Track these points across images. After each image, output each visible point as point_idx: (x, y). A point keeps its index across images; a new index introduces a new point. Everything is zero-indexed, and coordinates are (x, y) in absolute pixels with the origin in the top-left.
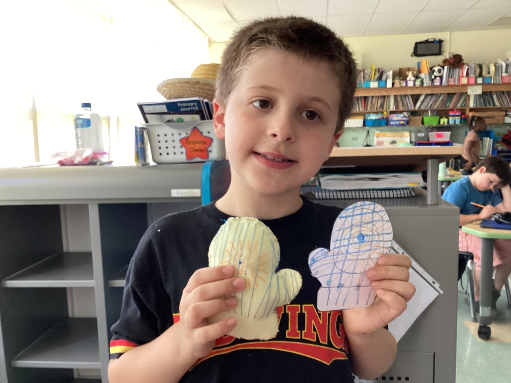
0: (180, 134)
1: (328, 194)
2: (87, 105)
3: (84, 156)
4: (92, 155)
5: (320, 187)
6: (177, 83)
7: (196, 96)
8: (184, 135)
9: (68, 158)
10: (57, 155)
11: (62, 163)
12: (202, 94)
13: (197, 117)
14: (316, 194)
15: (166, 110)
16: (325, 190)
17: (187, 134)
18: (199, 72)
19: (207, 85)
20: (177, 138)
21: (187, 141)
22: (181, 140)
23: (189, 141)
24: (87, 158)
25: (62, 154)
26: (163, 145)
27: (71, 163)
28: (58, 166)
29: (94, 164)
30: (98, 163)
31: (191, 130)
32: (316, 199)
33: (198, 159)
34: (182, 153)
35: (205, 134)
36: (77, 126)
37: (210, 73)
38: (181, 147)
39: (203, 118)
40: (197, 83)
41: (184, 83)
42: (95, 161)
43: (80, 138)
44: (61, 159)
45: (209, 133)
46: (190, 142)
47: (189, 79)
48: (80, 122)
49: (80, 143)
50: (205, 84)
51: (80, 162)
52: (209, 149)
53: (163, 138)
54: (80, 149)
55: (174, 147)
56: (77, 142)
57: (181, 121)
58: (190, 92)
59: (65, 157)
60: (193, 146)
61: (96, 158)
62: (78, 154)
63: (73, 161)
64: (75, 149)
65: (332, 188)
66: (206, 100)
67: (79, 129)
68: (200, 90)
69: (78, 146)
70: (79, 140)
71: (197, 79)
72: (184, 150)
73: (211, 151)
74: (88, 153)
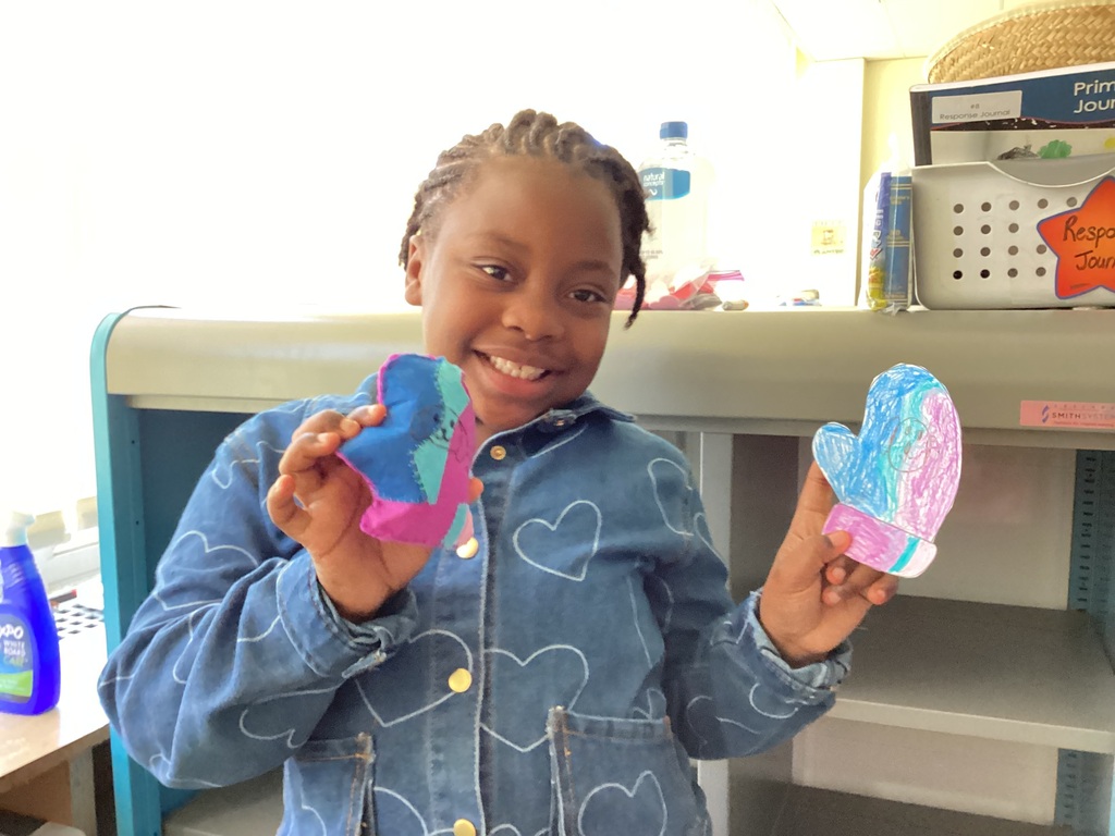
0: (1043, 204)
2: (675, 130)
4: (705, 280)
6: (1055, 16)
8: (1058, 207)
15: (1016, 114)
17: (1071, 201)
20: (1030, 217)
21: (1068, 228)
22: (1044, 227)
23: (1075, 228)
26: (972, 241)
29: (700, 306)
31: (1090, 189)
33: (1099, 296)
34: (1041, 271)
38: (1041, 250)
41: (1086, 15)
42: (705, 297)
46: (1082, 230)
48: (655, 181)
53: (972, 219)
55: (1013, 250)
57: (1062, 151)
60: (1089, 245)
72: (1050, 261)
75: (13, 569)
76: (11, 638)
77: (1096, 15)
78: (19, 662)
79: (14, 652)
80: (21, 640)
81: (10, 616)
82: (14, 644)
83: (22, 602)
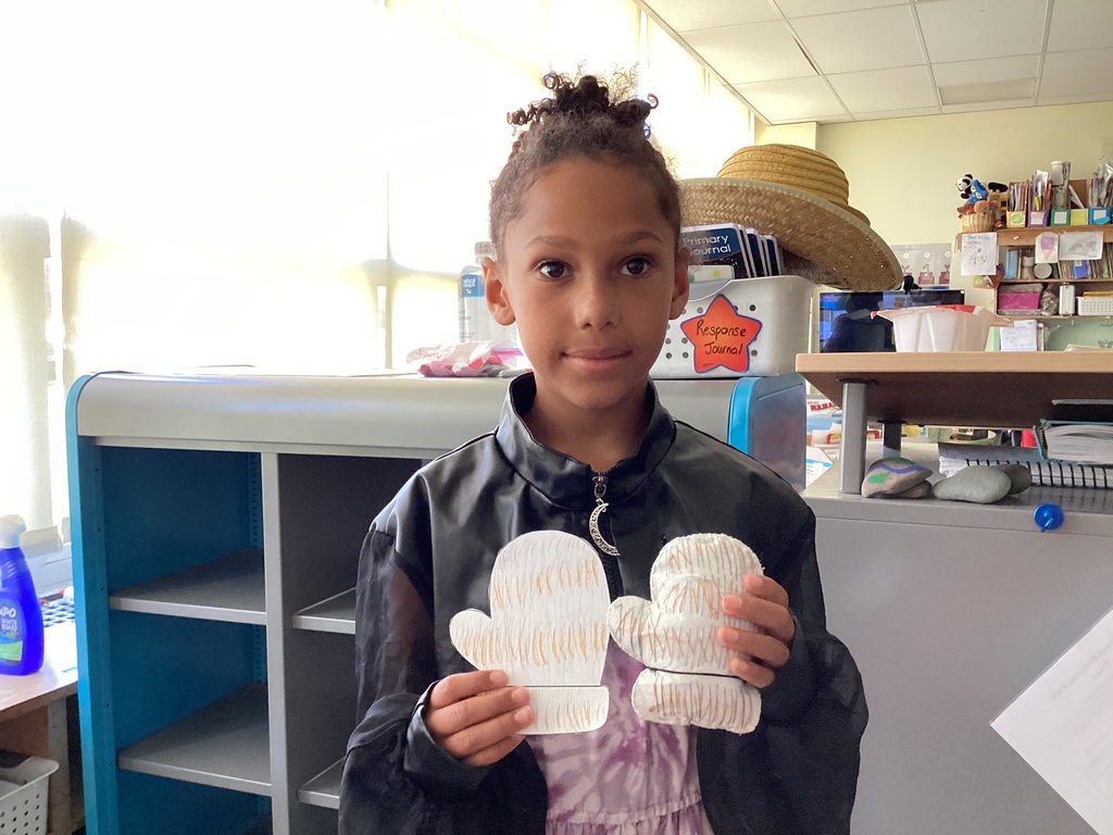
1: (1067, 473)
3: (473, 357)
4: (489, 356)
5: (1045, 455)
7: (728, 220)
8: (693, 313)
9: (440, 360)
10: (420, 352)
11: (427, 371)
12: (740, 218)
13: (727, 270)
14: (1035, 471)
16: (1060, 464)
17: (700, 310)
18: (737, 167)
19: (754, 194)
21: (699, 327)
23: (703, 327)
24: (478, 362)
25: (430, 352)
27: (445, 372)
28: (420, 376)
29: (493, 375)
30: (501, 374)
31: (710, 301)
32: (1034, 485)
33: (722, 371)
34: (686, 355)
35: (744, 311)
36: (463, 293)
37: (765, 168)
38: (684, 341)
39: (740, 273)
40: (732, 189)
41: (701, 191)
42: (495, 368)
43: (469, 318)
44: (427, 361)
45: (753, 308)
46: (707, 329)
47: (712, 180)
48: (470, 283)
49: (467, 330)
50: (750, 192)
51: (463, 369)
52: (752, 348)
54: (468, 341)
56: (463, 326)
58: (712, 214)
59: (435, 359)
61: (499, 363)
62: (461, 351)
63: (450, 368)
64: (457, 341)
65: (1080, 459)
66: (750, 231)
67: (465, 299)
68: (737, 208)
69: (463, 336)
70: (466, 322)
71: (732, 180)
72: (690, 348)
73: (755, 353)
74: (481, 351)
75: (9, 565)
76: (7, 617)
77: (707, 191)
78: (12, 635)
79: (9, 628)
80: (14, 618)
81: (7, 601)
82: (9, 622)
83: (16, 590)
